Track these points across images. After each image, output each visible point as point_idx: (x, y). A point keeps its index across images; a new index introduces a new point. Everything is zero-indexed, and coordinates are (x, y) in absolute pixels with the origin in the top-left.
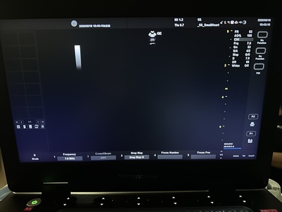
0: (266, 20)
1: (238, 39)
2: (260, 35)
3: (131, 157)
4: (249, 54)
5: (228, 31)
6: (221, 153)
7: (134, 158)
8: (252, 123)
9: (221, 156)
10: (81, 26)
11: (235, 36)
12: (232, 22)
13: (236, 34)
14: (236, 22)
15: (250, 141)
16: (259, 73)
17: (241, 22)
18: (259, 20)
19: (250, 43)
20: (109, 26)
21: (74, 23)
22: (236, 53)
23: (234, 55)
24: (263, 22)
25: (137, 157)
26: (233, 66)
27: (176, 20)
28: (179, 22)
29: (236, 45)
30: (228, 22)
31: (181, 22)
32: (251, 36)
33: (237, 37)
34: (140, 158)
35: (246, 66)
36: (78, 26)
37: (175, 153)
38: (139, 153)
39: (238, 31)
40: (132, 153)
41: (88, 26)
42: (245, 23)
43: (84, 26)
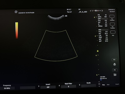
0: (113, 10)
1: (100, 19)
2: (111, 16)
4: (107, 26)
5: (94, 17)
6: (99, 83)
8: (115, 64)
9: (99, 85)
10: (19, 13)
11: (98, 17)
12: (96, 11)
14: (98, 11)
15: (115, 75)
16: (113, 35)
17: (100, 11)
18: (109, 10)
19: (106, 20)
20: (34, 13)
21: (16, 12)
23: (99, 26)
24: (111, 11)
27: (68, 10)
29: (100, 21)
30: (94, 10)
31: (70, 11)
32: (106, 17)
33: (99, 18)
39: (99, 15)
41: (23, 13)
42: (102, 11)
43: (21, 13)
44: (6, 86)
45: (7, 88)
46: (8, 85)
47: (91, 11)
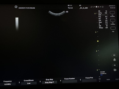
0: (113, 6)
1: (100, 15)
2: (111, 12)
3: (46, 83)
4: (107, 22)
6: (100, 78)
7: (48, 83)
8: (115, 59)
9: (100, 80)
10: (19, 8)
12: (97, 7)
13: (99, 12)
14: (99, 7)
15: (115, 70)
16: (114, 32)
17: (101, 7)
18: (110, 6)
19: (107, 17)
20: (34, 8)
21: (16, 7)
22: (100, 21)
23: (99, 22)
24: (112, 7)
25: (50, 82)
26: (100, 28)
27: (68, 5)
28: (70, 7)
29: (100, 18)
30: (95, 7)
32: (106, 13)
34: (51, 82)
35: (106, 28)
36: (18, 8)
37: (73, 79)
38: (50, 79)
39: (100, 11)
40: (46, 80)
41: (23, 8)
42: (103, 7)
43: (21, 8)
44: (7, 82)
45: (8, 84)
46: (8, 81)
47: (92, 7)
